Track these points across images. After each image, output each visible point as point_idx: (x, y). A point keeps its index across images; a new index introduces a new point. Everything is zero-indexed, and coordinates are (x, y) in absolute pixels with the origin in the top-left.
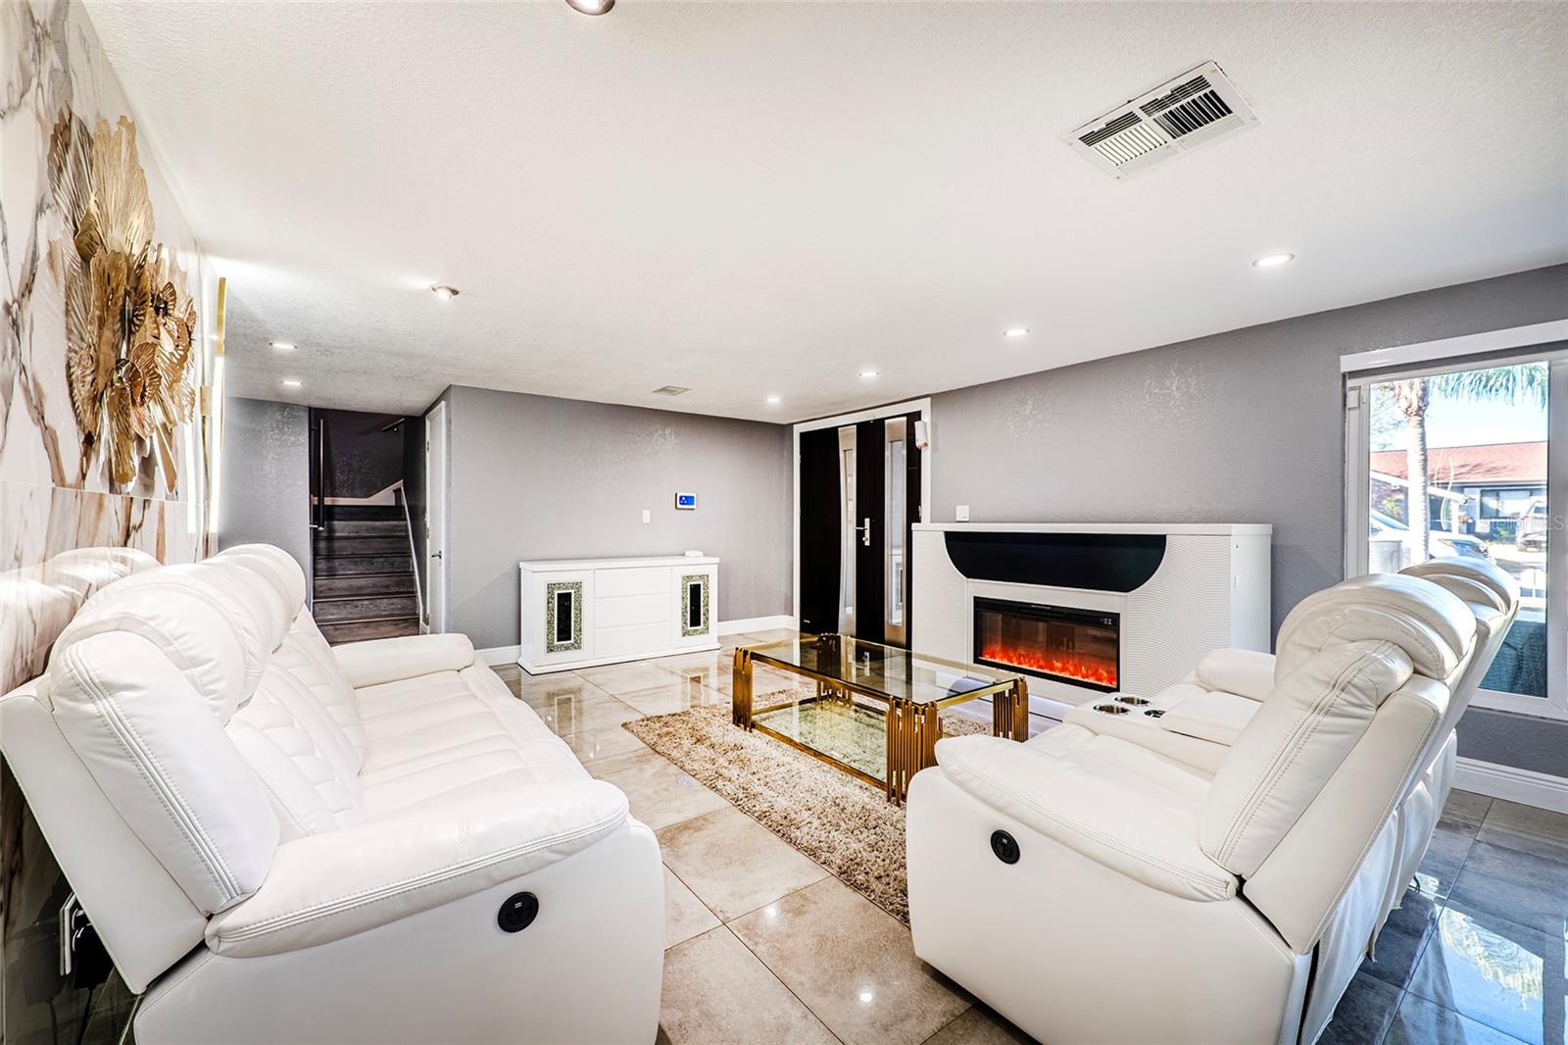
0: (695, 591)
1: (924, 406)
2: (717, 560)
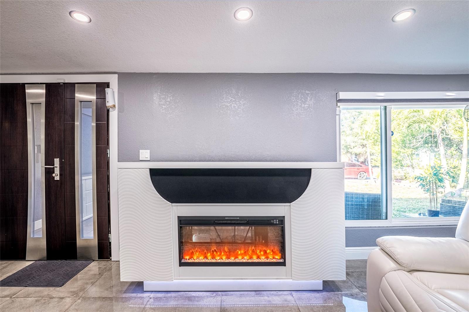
1: (113, 80)
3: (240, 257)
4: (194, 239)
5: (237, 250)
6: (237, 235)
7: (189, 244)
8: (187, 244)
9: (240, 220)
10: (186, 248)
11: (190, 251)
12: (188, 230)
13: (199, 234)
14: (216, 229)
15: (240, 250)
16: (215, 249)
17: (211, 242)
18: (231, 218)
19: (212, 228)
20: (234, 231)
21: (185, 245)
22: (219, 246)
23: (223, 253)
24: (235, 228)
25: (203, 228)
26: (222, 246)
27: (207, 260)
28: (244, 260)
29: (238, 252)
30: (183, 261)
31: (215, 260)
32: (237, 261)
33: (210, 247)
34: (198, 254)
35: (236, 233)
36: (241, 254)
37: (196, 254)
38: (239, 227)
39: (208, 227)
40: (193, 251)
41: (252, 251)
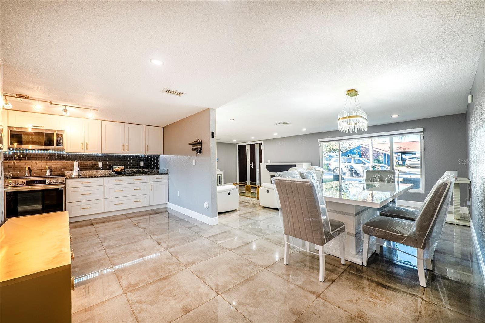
0: (220, 177)
1: (262, 142)
2: (223, 171)
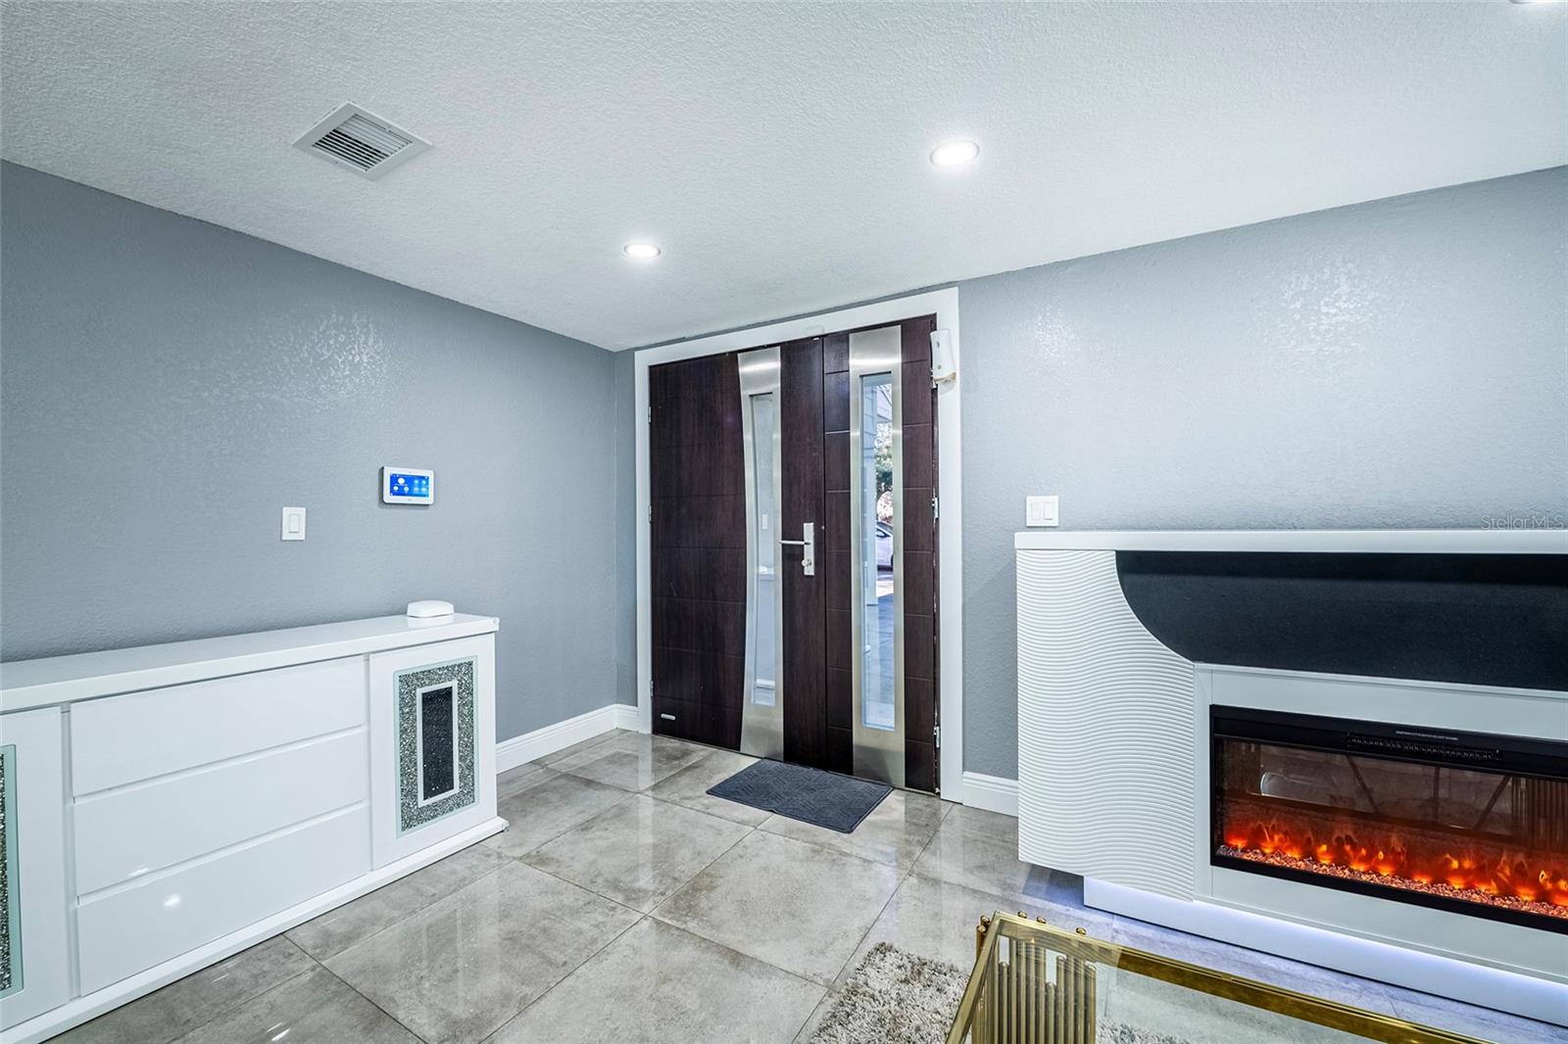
3: (1457, 884)
4: (1266, 786)
5: (1444, 853)
6: (1446, 800)
7: (1248, 802)
8: (1240, 800)
9: (1460, 746)
10: (1234, 811)
11: (1251, 825)
12: (1244, 753)
13: (1287, 773)
14: (1353, 765)
15: (1459, 857)
16: (1350, 833)
17: (1332, 808)
18: (1423, 735)
19: (1339, 759)
20: (1432, 784)
21: (1232, 802)
22: (1366, 826)
23: (1381, 855)
24: (1437, 774)
25: (1302, 754)
26: (1379, 828)
27: (1315, 866)
28: (1474, 896)
29: (1449, 862)
30: (1222, 851)
31: (1346, 871)
32: (1443, 891)
33: (1328, 823)
34: (1280, 840)
35: (1443, 793)
36: (1461, 872)
37: (1272, 838)
38: (1457, 773)
39: (1322, 756)
40: (1260, 825)
41: (1516, 870)
